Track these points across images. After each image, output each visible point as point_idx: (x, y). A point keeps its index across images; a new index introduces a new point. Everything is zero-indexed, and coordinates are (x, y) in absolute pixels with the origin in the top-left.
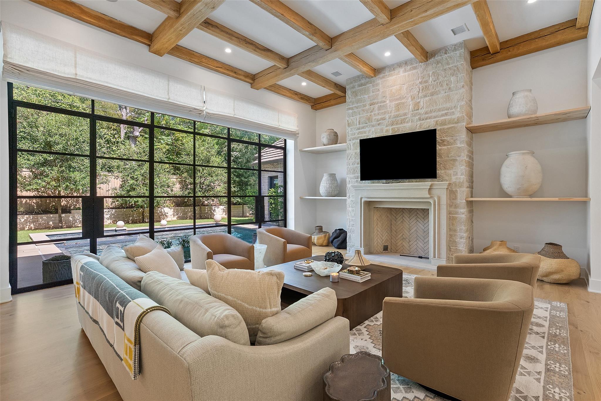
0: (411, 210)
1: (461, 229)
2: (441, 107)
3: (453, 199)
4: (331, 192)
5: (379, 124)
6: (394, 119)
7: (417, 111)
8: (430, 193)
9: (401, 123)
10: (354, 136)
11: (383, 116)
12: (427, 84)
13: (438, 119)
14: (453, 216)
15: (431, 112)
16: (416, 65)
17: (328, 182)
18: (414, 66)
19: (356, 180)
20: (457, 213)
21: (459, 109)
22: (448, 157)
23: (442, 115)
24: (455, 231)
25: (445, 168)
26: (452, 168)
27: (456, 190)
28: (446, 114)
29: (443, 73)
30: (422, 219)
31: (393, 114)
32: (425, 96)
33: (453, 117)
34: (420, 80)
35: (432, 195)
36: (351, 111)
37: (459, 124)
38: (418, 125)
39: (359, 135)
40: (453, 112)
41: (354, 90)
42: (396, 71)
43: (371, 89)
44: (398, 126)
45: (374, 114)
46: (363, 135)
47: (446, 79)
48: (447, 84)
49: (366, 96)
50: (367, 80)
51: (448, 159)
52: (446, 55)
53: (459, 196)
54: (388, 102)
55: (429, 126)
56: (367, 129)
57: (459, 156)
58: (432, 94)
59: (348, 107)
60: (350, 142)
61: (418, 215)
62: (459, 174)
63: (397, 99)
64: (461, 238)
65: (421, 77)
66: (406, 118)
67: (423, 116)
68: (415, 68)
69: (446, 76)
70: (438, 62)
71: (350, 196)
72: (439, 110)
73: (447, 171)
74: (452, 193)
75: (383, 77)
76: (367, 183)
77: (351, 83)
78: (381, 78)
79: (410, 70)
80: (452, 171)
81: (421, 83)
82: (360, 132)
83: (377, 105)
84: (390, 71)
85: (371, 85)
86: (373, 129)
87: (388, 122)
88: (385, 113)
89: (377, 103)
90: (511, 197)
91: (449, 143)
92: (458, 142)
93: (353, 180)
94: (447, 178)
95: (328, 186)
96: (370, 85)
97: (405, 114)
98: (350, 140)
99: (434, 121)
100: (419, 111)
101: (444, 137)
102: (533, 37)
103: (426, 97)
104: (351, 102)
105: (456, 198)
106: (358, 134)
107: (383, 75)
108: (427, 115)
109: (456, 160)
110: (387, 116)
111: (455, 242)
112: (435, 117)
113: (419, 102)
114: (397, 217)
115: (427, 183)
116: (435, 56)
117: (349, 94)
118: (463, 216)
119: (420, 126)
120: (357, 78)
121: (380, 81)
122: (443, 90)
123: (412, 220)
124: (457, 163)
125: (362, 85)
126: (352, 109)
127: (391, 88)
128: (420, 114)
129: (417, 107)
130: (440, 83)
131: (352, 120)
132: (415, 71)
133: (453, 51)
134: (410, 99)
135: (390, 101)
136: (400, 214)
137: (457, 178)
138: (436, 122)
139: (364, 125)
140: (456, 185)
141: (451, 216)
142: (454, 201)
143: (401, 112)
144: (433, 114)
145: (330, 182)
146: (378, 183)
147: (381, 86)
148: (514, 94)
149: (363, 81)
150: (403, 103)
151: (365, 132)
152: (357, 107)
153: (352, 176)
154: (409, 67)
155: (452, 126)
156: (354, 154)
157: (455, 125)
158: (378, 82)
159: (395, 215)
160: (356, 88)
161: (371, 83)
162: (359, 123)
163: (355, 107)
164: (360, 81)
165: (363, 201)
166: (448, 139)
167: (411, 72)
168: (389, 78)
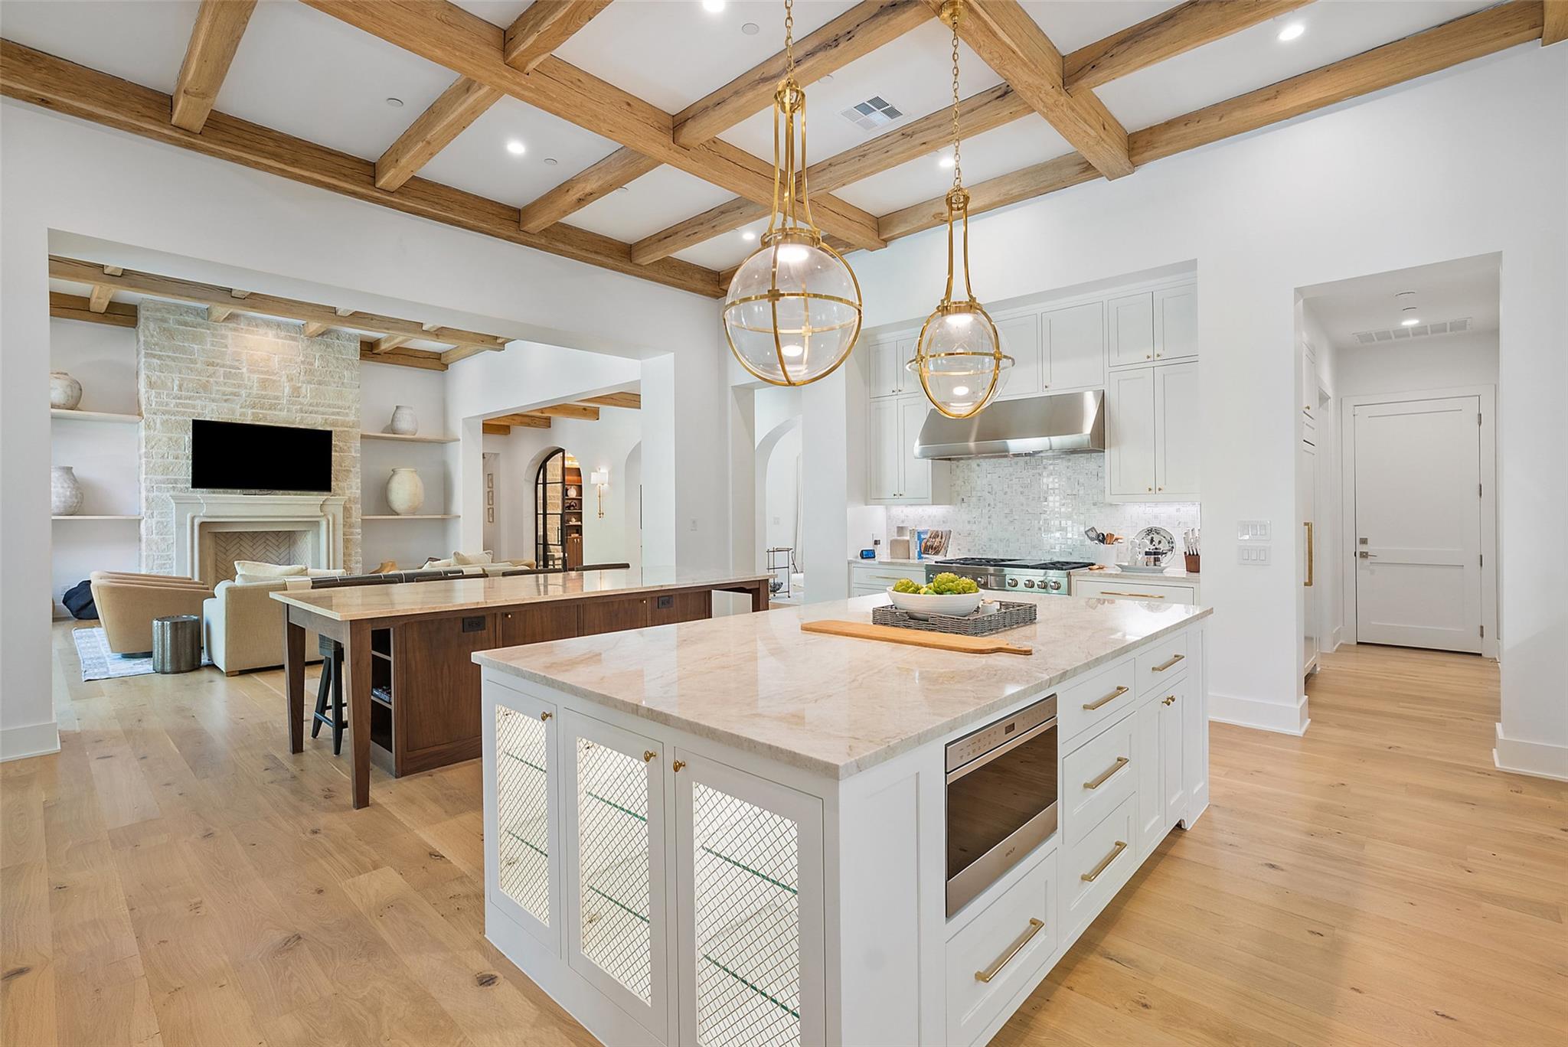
0: (256, 535)
1: (356, 553)
2: (331, 402)
3: (347, 518)
4: (76, 506)
5: (226, 401)
6: (257, 400)
7: (297, 399)
8: (321, 510)
9: (270, 409)
10: (164, 408)
11: (236, 390)
12: (313, 367)
13: (332, 418)
14: (350, 537)
15: (317, 405)
16: (295, 335)
17: (66, 485)
18: (292, 335)
19: (171, 486)
20: (352, 534)
21: (353, 412)
22: (341, 466)
23: (333, 414)
24: (350, 555)
25: (341, 480)
26: (346, 480)
27: (351, 507)
28: (338, 414)
29: (334, 361)
30: (276, 548)
31: (255, 392)
32: (309, 383)
33: (347, 419)
34: (301, 358)
35: (324, 513)
36: (155, 361)
37: (354, 429)
38: (297, 419)
39: (179, 409)
40: (347, 413)
41: (165, 325)
42: (262, 331)
43: (209, 339)
44: (264, 412)
45: (217, 383)
46: (188, 410)
47: (338, 370)
48: (339, 377)
49: (196, 346)
50: (200, 320)
51: (342, 469)
52: (338, 342)
53: (354, 514)
54: (244, 370)
55: (315, 423)
56: (198, 402)
57: (353, 467)
58: (320, 383)
60: (155, 417)
62: (354, 488)
63: (262, 372)
65: (303, 354)
66: (279, 404)
67: (305, 408)
68: (294, 339)
69: (337, 367)
70: (328, 346)
71: (155, 514)
72: (329, 406)
73: (340, 484)
74: (347, 510)
75: (235, 330)
76: (202, 494)
77: (158, 310)
78: (231, 330)
79: (285, 338)
80: (346, 484)
81: (303, 362)
82: (180, 403)
83: (222, 369)
84: (249, 325)
85: (208, 331)
86: (214, 405)
87: (246, 401)
88: (239, 386)
89: (223, 366)
90: (398, 515)
91: (341, 450)
92: (352, 450)
93: (164, 485)
94: (340, 492)
95: (68, 493)
96: (204, 330)
97: (277, 398)
98: (155, 414)
99: (322, 418)
100: (300, 399)
101: (339, 442)
102: (410, 353)
103: (311, 383)
105: (351, 516)
106: (177, 405)
107: (235, 326)
108: (312, 408)
109: (351, 471)
112: (323, 414)
113: (300, 387)
114: (228, 548)
115: (318, 497)
116: (323, 335)
118: (359, 537)
119: (302, 418)
120: (173, 308)
121: (230, 334)
122: (335, 382)
123: (257, 551)
124: (352, 475)
125: (186, 324)
126: (160, 357)
127: (252, 352)
128: (301, 404)
129: (296, 392)
130: (330, 372)
131: (159, 377)
132: (293, 343)
133: (347, 340)
134: (284, 379)
135: (251, 371)
136: (235, 542)
137: (351, 493)
138: (326, 420)
139: (192, 394)
140: (350, 500)
141: (346, 537)
142: (348, 520)
143: (270, 393)
144: (321, 409)
145: (72, 486)
146: (224, 493)
147: (229, 340)
148: (397, 407)
149: (189, 318)
150: (274, 381)
151: (194, 407)
152: (174, 359)
153: (160, 477)
154: (283, 334)
155: (346, 429)
156: (165, 439)
157: (350, 430)
158: (223, 332)
159: (224, 545)
160: (171, 324)
161: (209, 329)
162: (180, 388)
163: (169, 357)
164: (181, 315)
165: (197, 522)
166: (341, 444)
167: (288, 342)
168: (247, 335)
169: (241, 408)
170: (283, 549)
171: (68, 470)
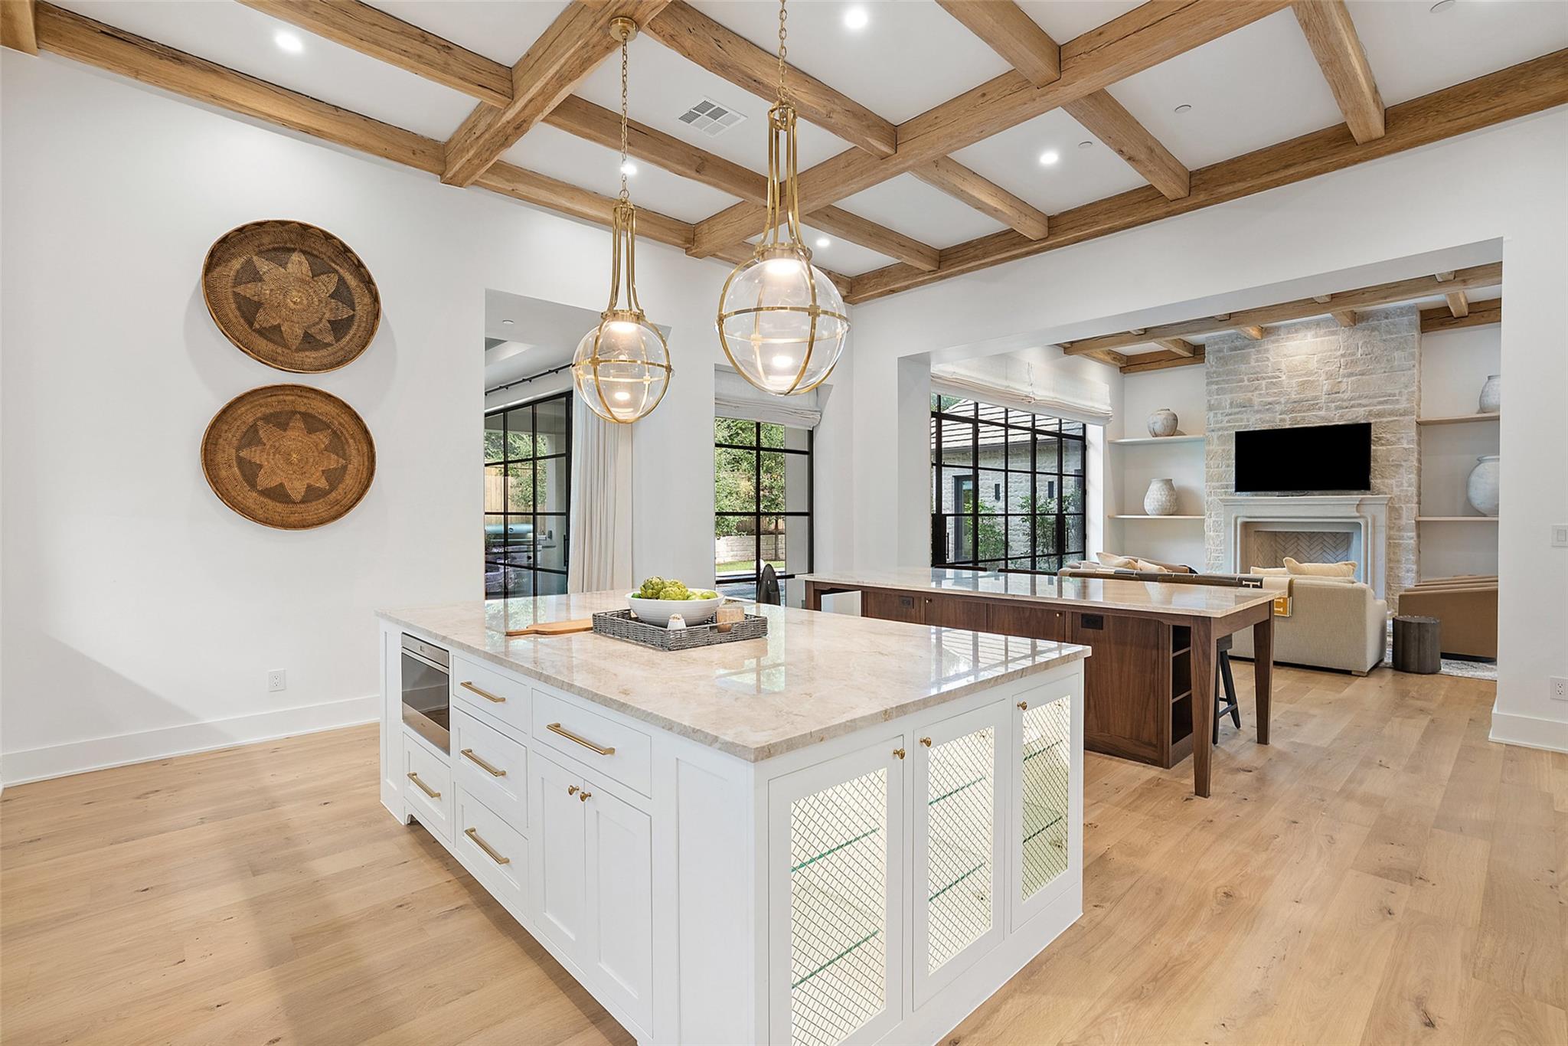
0: (1313, 535)
1: (1406, 560)
2: (1376, 391)
3: (1396, 519)
4: (1169, 509)
5: (1267, 411)
6: (1296, 404)
7: (1337, 395)
8: (1358, 511)
9: (1307, 410)
10: (1220, 426)
11: (1277, 398)
12: (1354, 358)
13: (1372, 408)
14: (1396, 541)
15: (1360, 397)
16: (1335, 329)
17: (1163, 493)
18: (1332, 329)
19: (1223, 490)
20: (1400, 538)
22: (1388, 461)
23: (1380, 403)
24: (1398, 562)
25: (1383, 477)
26: (1395, 476)
27: (1400, 507)
28: (1386, 402)
29: (1381, 344)
30: (1333, 549)
31: (1294, 396)
32: (1351, 375)
33: (1394, 407)
34: (1342, 352)
35: (1362, 514)
37: (1406, 417)
38: (1337, 415)
39: (1231, 424)
40: (1397, 400)
41: (1221, 355)
42: (1300, 335)
43: (1253, 357)
44: (1302, 414)
45: (1260, 395)
47: (1386, 353)
48: (1388, 361)
49: (1244, 366)
50: (1247, 342)
51: (1388, 463)
52: (1387, 321)
53: (1404, 514)
54: (1284, 377)
55: (1357, 417)
56: (1244, 416)
57: (1406, 461)
58: (1362, 373)
59: (1210, 380)
60: (1213, 433)
61: (1325, 543)
62: (1406, 484)
63: (1301, 375)
64: (1408, 571)
65: (1344, 347)
66: (1317, 404)
67: (1347, 403)
68: (1334, 333)
69: (1386, 350)
70: (1373, 329)
71: (1212, 515)
72: (1374, 396)
73: (1387, 481)
74: (1394, 511)
75: (1277, 341)
76: (1245, 496)
77: (1216, 343)
78: (1273, 342)
79: (1325, 335)
80: (1393, 481)
81: (1343, 356)
82: (1232, 419)
83: (1264, 381)
84: (1289, 333)
85: (1253, 350)
86: (1257, 417)
87: (1284, 408)
88: (1280, 394)
89: (1264, 379)
91: (1389, 442)
92: (1404, 441)
93: (1218, 490)
94: (1386, 490)
96: (1250, 350)
97: (1316, 398)
98: (1213, 431)
99: (1364, 411)
100: (1340, 395)
101: (1381, 434)
103: (1353, 376)
104: (1215, 372)
105: (1400, 517)
106: (1229, 421)
107: (1277, 337)
108: (1352, 402)
109: (1401, 465)
110: (1283, 400)
111: (1398, 576)
112: (1367, 405)
113: (1340, 382)
114: (1287, 546)
115: (1355, 497)
116: (1368, 319)
117: (1211, 360)
118: (1410, 542)
119: (1341, 414)
120: (1225, 338)
121: (1270, 346)
122: (1381, 368)
123: (1314, 551)
124: (1402, 470)
125: (1236, 349)
126: (1217, 383)
127: (1291, 358)
128: (1341, 399)
129: (1336, 389)
130: (1376, 358)
131: (1216, 399)
132: (1333, 337)
133: (1398, 316)
134: (1323, 377)
135: (1290, 377)
136: (1292, 542)
137: (1400, 491)
138: (1369, 412)
139: (1240, 409)
140: (1400, 499)
141: (1391, 541)
142: (1397, 522)
143: (1309, 394)
144: (1363, 401)
145: (1167, 493)
146: (1265, 495)
147: (1272, 353)
148: (1490, 377)
149: (1237, 344)
150: (1313, 381)
151: (1242, 420)
152: (1227, 382)
153: (1217, 484)
154: (1322, 331)
155: (1396, 418)
156: (1220, 451)
157: (1401, 418)
158: (1266, 347)
159: (1283, 544)
160: (1226, 353)
161: (1254, 348)
162: (1231, 403)
163: (1223, 380)
164: (1232, 342)
165: (1239, 521)
166: (1388, 436)
167: (1327, 338)
168: (1288, 343)
169: (1280, 414)
170: (1340, 551)
171: (1168, 482)
